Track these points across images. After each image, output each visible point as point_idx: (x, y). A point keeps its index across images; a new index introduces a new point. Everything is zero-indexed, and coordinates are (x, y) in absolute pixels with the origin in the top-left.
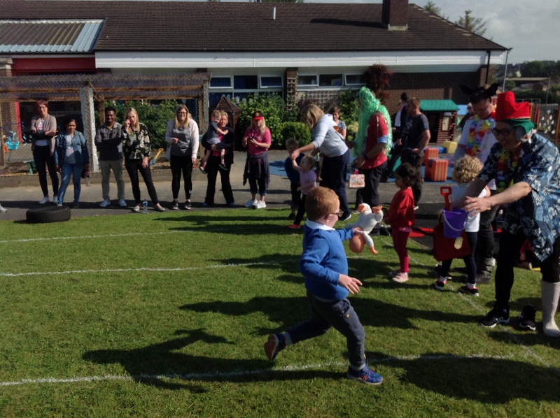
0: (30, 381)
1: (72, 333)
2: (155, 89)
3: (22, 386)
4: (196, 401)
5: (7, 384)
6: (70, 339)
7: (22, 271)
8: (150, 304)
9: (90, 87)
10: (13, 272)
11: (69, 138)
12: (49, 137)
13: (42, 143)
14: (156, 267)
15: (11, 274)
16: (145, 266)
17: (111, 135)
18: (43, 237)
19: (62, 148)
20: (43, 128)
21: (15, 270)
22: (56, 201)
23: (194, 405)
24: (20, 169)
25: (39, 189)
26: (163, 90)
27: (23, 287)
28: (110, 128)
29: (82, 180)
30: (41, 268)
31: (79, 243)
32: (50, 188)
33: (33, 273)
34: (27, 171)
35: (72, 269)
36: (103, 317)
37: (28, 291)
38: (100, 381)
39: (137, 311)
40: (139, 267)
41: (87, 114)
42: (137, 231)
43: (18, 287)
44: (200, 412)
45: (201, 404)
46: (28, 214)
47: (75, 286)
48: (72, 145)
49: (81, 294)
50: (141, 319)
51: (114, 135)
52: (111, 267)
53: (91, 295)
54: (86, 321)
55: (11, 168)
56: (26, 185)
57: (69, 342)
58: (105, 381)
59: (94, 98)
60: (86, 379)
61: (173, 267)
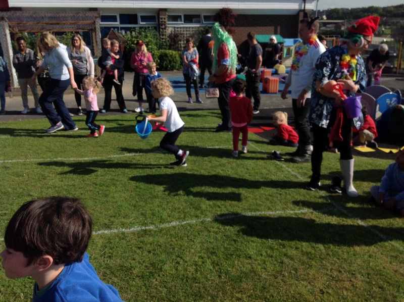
1: (8, 205)
2: (58, 24)
4: (106, 250)
6: (7, 210)
8: (67, 183)
9: (6, 21)
14: (69, 158)
16: (61, 157)
17: (25, 58)
23: (105, 252)
26: (64, 24)
28: (23, 53)
29: (6, 94)
31: (7, 141)
35: (4, 159)
36: (31, 194)
39: (57, 189)
41: (5, 43)
44: (110, 257)
45: (111, 251)
47: (8, 171)
49: (13, 177)
51: (27, 59)
52: (34, 158)
53: (21, 178)
54: (18, 197)
57: (7, 212)
59: (10, 30)
61: (82, 157)
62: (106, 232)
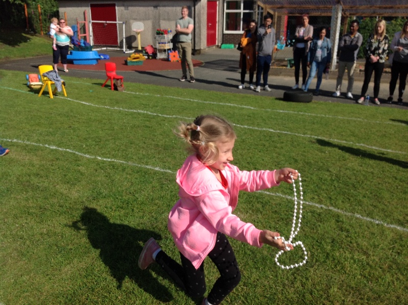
0: (282, 196)
1: (309, 175)
3: (276, 197)
5: (268, 193)
6: (307, 177)
7: (279, 129)
8: (365, 169)
9: (341, 5)
10: (274, 129)
11: (320, 43)
12: (306, 41)
13: (301, 45)
14: (372, 146)
15: (272, 130)
16: (364, 143)
17: (352, 42)
18: (293, 111)
19: (313, 50)
20: (303, 34)
21: (275, 128)
22: (304, 88)
24: (282, 64)
25: (293, 79)
27: (280, 140)
30: (291, 130)
31: (316, 119)
32: (301, 79)
33: (286, 132)
34: (286, 66)
35: (311, 134)
36: (330, 169)
37: (282, 143)
38: (326, 210)
39: (355, 172)
40: (359, 143)
41: (334, 26)
42: (359, 118)
43: (276, 139)
46: (285, 94)
47: (313, 146)
48: (321, 48)
49: (316, 152)
50: (358, 178)
51: (354, 43)
52: (338, 139)
53: (323, 154)
54: (319, 169)
55: (276, 63)
56: (285, 75)
57: (307, 179)
58: (329, 210)
59: (342, 14)
60: (317, 205)
61: (386, 148)
62: (398, 228)
